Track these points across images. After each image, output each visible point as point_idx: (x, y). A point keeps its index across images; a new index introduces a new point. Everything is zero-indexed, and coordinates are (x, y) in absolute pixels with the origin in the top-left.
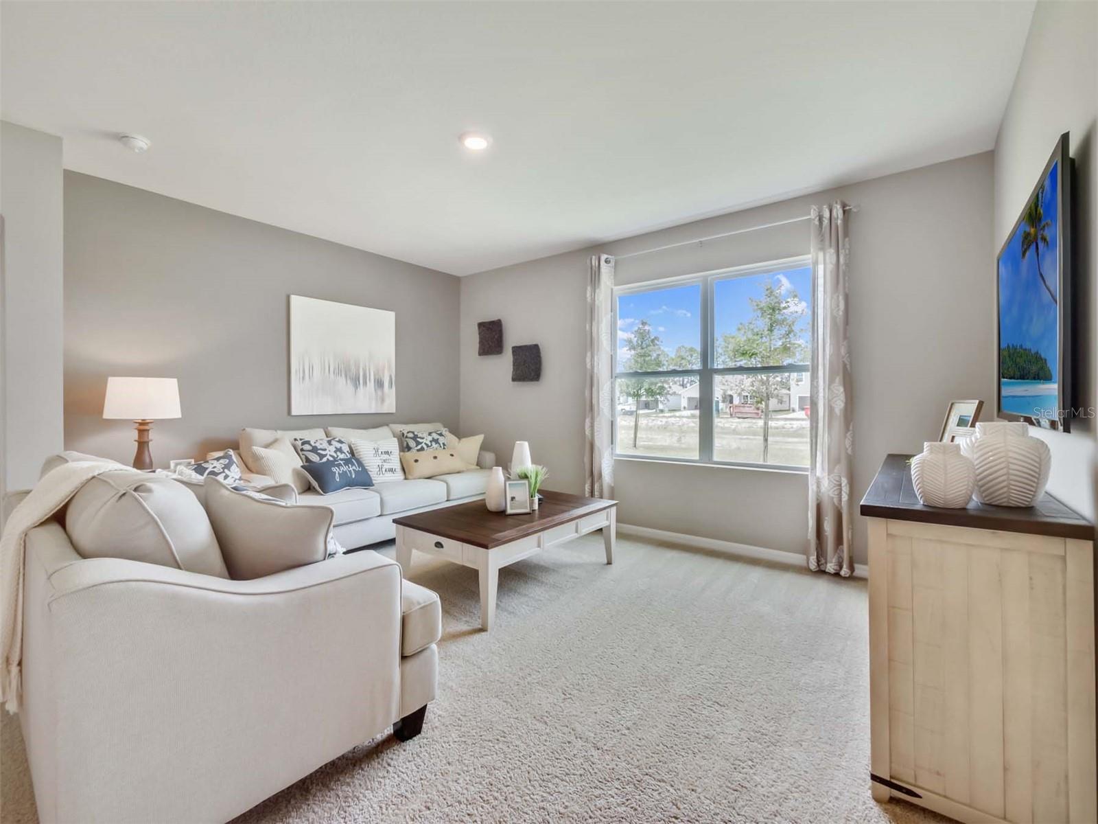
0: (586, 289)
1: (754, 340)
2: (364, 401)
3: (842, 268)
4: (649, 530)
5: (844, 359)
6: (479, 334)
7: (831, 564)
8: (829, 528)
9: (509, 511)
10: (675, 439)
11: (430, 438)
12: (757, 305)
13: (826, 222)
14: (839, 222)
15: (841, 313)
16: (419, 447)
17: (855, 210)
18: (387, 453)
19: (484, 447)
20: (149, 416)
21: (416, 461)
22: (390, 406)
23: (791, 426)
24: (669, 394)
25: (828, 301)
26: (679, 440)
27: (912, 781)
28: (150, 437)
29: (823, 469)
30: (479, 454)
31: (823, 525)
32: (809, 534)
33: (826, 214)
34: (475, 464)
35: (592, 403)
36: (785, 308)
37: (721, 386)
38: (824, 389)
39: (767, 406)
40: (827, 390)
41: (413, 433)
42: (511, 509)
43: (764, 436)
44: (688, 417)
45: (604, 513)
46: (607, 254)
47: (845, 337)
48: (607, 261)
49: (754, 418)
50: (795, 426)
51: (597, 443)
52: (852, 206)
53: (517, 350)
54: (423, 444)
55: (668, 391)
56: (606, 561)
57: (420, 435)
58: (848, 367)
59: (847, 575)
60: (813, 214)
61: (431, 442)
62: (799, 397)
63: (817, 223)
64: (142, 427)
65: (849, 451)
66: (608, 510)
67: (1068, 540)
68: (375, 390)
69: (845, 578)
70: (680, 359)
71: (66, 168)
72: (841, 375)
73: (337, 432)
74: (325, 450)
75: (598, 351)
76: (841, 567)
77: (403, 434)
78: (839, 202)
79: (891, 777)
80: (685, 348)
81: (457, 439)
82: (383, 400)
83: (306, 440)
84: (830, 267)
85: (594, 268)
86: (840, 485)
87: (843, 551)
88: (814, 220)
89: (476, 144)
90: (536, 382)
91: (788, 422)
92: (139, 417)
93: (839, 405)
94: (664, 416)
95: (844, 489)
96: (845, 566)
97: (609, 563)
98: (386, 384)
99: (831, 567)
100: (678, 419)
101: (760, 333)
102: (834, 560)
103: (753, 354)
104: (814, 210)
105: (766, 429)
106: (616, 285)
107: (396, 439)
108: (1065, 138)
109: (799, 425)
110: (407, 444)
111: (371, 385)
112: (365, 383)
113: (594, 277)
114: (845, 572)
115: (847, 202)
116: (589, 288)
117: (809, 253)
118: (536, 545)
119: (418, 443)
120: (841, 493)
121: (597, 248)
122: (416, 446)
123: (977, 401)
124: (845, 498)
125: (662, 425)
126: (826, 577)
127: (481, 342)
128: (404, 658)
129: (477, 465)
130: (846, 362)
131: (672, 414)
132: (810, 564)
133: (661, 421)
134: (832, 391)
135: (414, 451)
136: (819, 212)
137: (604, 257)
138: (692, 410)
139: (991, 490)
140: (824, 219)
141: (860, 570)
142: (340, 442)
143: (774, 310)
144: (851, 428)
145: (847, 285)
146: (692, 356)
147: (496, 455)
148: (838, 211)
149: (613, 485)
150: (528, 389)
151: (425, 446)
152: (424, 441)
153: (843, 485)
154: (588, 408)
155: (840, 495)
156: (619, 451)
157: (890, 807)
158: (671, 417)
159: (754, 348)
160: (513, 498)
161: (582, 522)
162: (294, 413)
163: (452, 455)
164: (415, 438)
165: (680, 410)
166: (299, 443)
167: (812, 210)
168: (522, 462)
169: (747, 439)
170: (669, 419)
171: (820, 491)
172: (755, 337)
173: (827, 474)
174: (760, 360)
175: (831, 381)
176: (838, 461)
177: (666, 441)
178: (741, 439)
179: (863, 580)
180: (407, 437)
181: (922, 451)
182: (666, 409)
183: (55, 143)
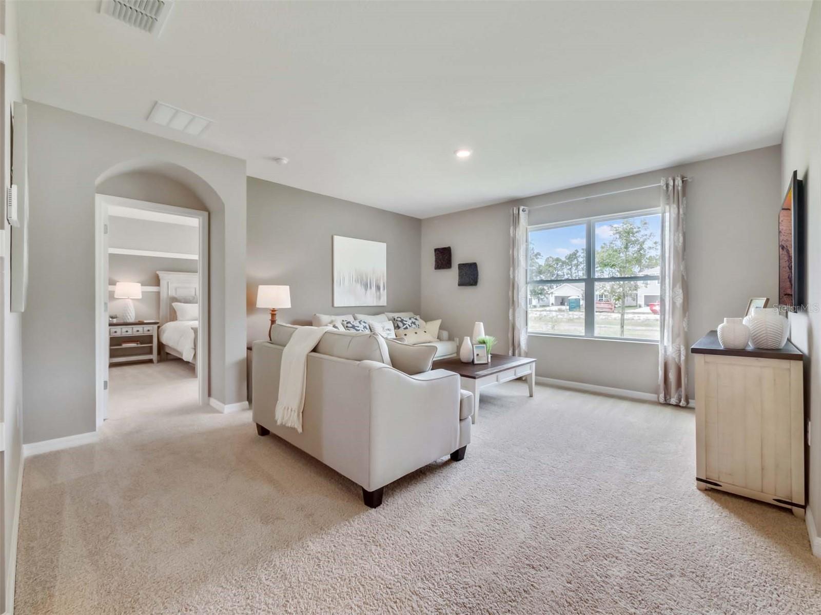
0: (510, 228)
1: (614, 255)
2: (370, 299)
3: (681, 216)
4: (552, 380)
5: (683, 273)
6: (435, 256)
7: (674, 399)
8: (672, 377)
9: (476, 362)
10: (550, 326)
11: (410, 321)
12: (616, 230)
13: (671, 188)
14: (680, 188)
15: (680, 244)
16: (405, 327)
17: (690, 180)
18: (388, 330)
19: (442, 328)
20: (276, 307)
21: (405, 335)
22: (383, 302)
23: (638, 318)
24: (548, 294)
25: (672, 237)
26: (553, 327)
27: (717, 479)
28: (277, 318)
29: (668, 340)
30: (439, 332)
31: (668, 375)
32: (659, 381)
33: (671, 183)
34: (437, 338)
35: (513, 301)
36: (637, 232)
37: (599, 289)
38: (669, 291)
39: (623, 302)
40: (671, 291)
41: (400, 318)
42: (477, 360)
43: (621, 324)
44: (556, 311)
45: (529, 365)
46: (523, 206)
47: (683, 259)
48: (523, 210)
49: (609, 312)
50: (642, 318)
51: (517, 324)
52: (688, 179)
53: (462, 267)
54: (407, 325)
55: (547, 292)
56: (529, 395)
57: (405, 320)
58: (685, 277)
59: (684, 406)
60: (662, 183)
61: (411, 323)
62: (645, 296)
63: (665, 188)
64: (273, 313)
65: (686, 330)
66: (531, 364)
67: (792, 361)
68: (376, 292)
69: (683, 407)
70: (548, 267)
71: (248, 175)
72: (680, 282)
73: (361, 317)
74: (358, 327)
75: (518, 266)
76: (680, 401)
77: (394, 319)
78: (679, 176)
79: (707, 478)
80: (552, 258)
81: (425, 323)
82: (380, 298)
83: (348, 321)
84: (674, 215)
85: (515, 215)
86: (680, 350)
87: (681, 391)
88: (663, 186)
89: (464, 154)
90: (474, 287)
91: (636, 315)
92: (272, 307)
93: (679, 301)
94: (537, 311)
95: (682, 352)
96: (682, 400)
97: (531, 396)
98: (382, 289)
99: (673, 401)
100: (548, 312)
101: (618, 250)
102: (675, 397)
103: (613, 265)
104: (663, 180)
105: (623, 320)
106: (529, 225)
107: (391, 322)
108: (795, 173)
109: (646, 318)
110: (398, 325)
111: (374, 288)
112: (371, 288)
113: (516, 220)
114: (683, 403)
115: (685, 175)
116: (512, 228)
117: (659, 206)
118: (496, 380)
119: (404, 324)
120: (680, 354)
121: (516, 202)
122: (403, 326)
123: (766, 299)
124: (683, 358)
125: (537, 317)
126: (670, 407)
127: (436, 261)
128: (460, 420)
129: (438, 338)
130: (684, 274)
131: (543, 309)
132: (660, 399)
133: (536, 314)
134: (675, 293)
135: (402, 329)
136: (666, 182)
137: (521, 208)
138: (559, 305)
139: (759, 341)
140: (670, 186)
141: (692, 403)
142: (364, 322)
143: (628, 233)
144: (687, 315)
145: (684, 226)
146: (557, 264)
147: (449, 332)
148: (679, 182)
149: (527, 351)
150: (468, 291)
151: (408, 326)
152: (407, 323)
153: (681, 350)
154: (511, 302)
155: (680, 356)
156: (529, 330)
157: (706, 492)
158: (543, 311)
159: (614, 261)
160: (478, 355)
161: (518, 369)
162: (336, 305)
163: (425, 332)
164: (402, 321)
165: (549, 306)
166: (345, 323)
167: (662, 181)
168: (479, 334)
169: (605, 327)
170: (542, 313)
171: (666, 355)
172: (615, 253)
173: (671, 343)
174: (619, 270)
175: (674, 286)
176: (679, 335)
177: (542, 328)
178: (601, 327)
179: (692, 409)
180: (397, 320)
181: (723, 322)
182: (538, 305)
183: (242, 162)
